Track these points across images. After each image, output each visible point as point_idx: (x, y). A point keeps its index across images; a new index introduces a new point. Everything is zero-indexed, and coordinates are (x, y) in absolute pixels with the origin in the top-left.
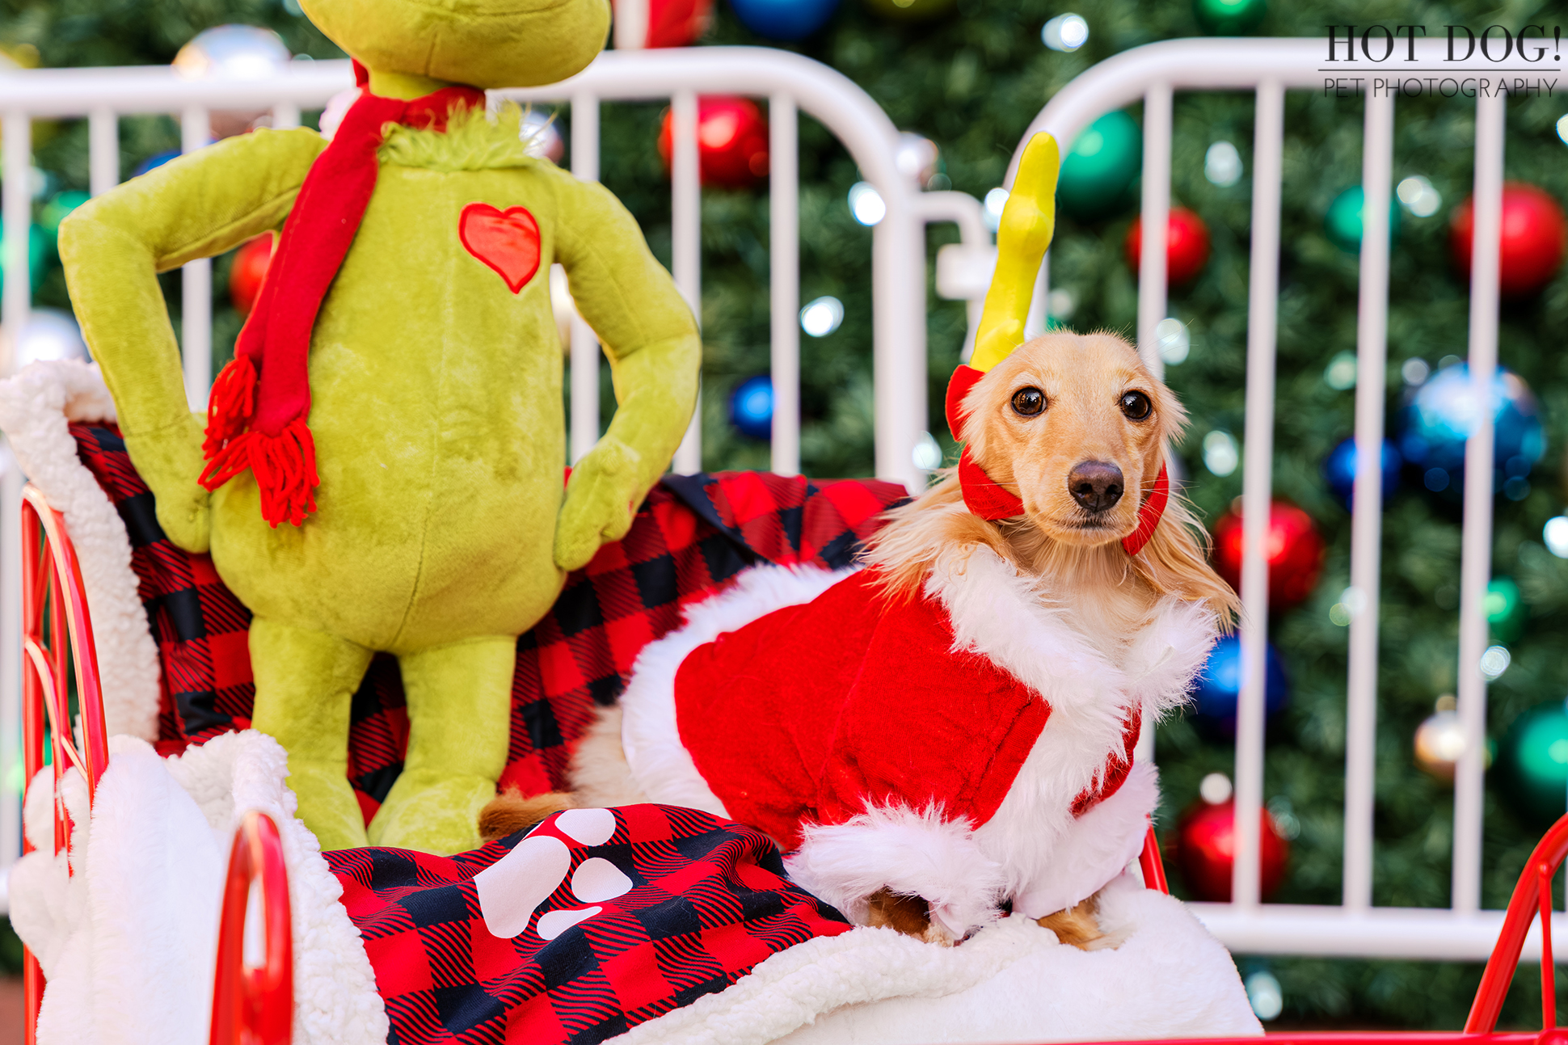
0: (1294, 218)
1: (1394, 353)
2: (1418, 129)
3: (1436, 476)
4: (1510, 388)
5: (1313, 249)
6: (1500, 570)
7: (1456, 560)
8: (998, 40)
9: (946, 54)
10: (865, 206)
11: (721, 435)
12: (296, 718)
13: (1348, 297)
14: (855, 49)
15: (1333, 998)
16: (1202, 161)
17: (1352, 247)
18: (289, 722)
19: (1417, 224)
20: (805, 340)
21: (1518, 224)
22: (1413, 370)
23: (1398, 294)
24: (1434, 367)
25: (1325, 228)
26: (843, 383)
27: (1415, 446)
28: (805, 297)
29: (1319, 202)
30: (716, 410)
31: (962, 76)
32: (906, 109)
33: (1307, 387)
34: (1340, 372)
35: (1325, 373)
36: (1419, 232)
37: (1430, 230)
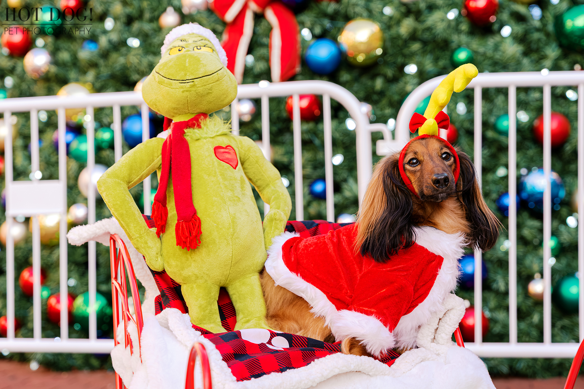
0: (485, 125)
1: (518, 167)
2: (523, 96)
3: (532, 205)
4: (555, 176)
5: (490, 134)
6: (554, 233)
7: (541, 230)
8: (390, 72)
9: (374, 77)
10: (350, 125)
11: (308, 197)
12: (204, 311)
13: (504, 149)
14: (345, 76)
15: (505, 369)
16: (456, 108)
17: (506, 134)
18: (202, 313)
19: (523, 125)
20: (334, 167)
21: (555, 125)
22: (524, 171)
23: (519, 148)
24: (529, 170)
25: (494, 128)
26: (345, 180)
27: (524, 195)
28: (334, 153)
29: (492, 120)
30: (306, 189)
31: (379, 83)
32: (362, 94)
33: (490, 177)
34: (501, 172)
35: (496, 173)
36: (523, 128)
37: (527, 127)
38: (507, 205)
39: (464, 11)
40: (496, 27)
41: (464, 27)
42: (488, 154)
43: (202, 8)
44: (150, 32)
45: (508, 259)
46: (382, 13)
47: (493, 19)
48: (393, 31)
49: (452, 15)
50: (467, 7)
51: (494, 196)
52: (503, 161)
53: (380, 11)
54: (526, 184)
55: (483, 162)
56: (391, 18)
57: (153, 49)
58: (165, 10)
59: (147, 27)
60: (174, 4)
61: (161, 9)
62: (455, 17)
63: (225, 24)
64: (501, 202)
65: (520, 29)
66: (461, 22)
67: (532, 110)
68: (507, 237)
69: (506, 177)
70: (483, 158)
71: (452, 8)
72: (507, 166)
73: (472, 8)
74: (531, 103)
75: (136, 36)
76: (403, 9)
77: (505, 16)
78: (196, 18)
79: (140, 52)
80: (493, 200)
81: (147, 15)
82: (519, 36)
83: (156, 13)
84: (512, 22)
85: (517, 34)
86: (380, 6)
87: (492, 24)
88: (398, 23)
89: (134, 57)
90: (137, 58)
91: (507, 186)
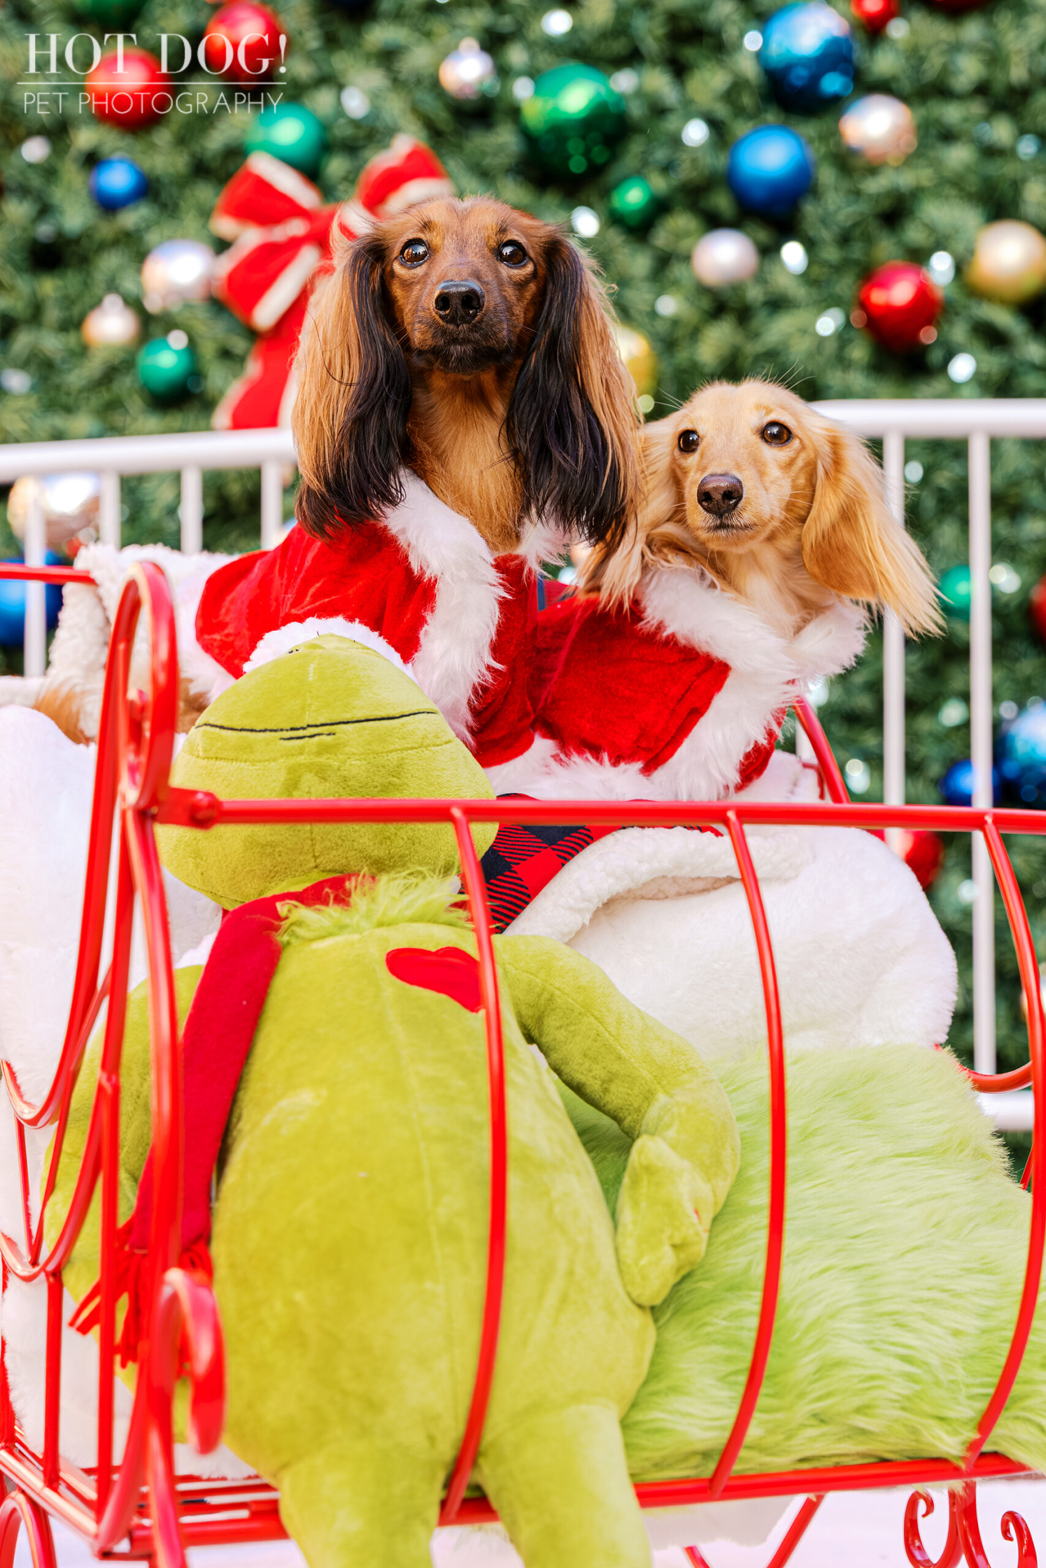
1: (996, 698)
3: (1029, 792)
19: (1004, 599)
22: (1008, 709)
24: (1022, 706)
27: (1010, 768)
33: (924, 724)
34: (951, 714)
35: (940, 714)
36: (1007, 605)
37: (1014, 604)
38: (967, 791)
39: (857, 316)
40: (936, 356)
41: (859, 352)
42: (920, 665)
43: (197, 296)
44: (57, 357)
45: (971, 928)
46: (653, 314)
47: (928, 335)
48: (682, 356)
49: (828, 324)
50: (864, 305)
51: (935, 769)
52: (956, 684)
53: (648, 309)
54: (1013, 739)
55: (907, 684)
56: (675, 322)
57: (64, 399)
58: (97, 303)
59: (51, 343)
60: (121, 290)
61: (87, 299)
62: (837, 330)
63: (253, 334)
64: (952, 783)
65: (994, 363)
66: (850, 341)
67: (1028, 563)
68: (968, 874)
69: (965, 726)
70: (908, 673)
71: (829, 306)
72: (966, 697)
73: (878, 307)
74: (1025, 546)
75: (24, 365)
76: (706, 303)
77: (959, 332)
78: (179, 320)
79: (32, 402)
80: (932, 781)
81: (53, 314)
82: (995, 378)
83: (76, 311)
84: (977, 345)
85: (989, 374)
86: (648, 296)
87: (926, 349)
88: (695, 334)
89: (16, 417)
90: (24, 421)
91: (967, 745)
